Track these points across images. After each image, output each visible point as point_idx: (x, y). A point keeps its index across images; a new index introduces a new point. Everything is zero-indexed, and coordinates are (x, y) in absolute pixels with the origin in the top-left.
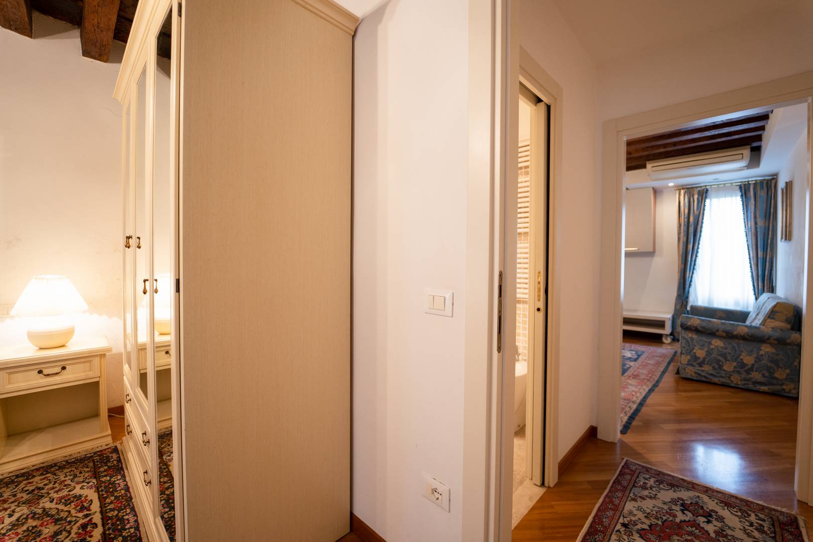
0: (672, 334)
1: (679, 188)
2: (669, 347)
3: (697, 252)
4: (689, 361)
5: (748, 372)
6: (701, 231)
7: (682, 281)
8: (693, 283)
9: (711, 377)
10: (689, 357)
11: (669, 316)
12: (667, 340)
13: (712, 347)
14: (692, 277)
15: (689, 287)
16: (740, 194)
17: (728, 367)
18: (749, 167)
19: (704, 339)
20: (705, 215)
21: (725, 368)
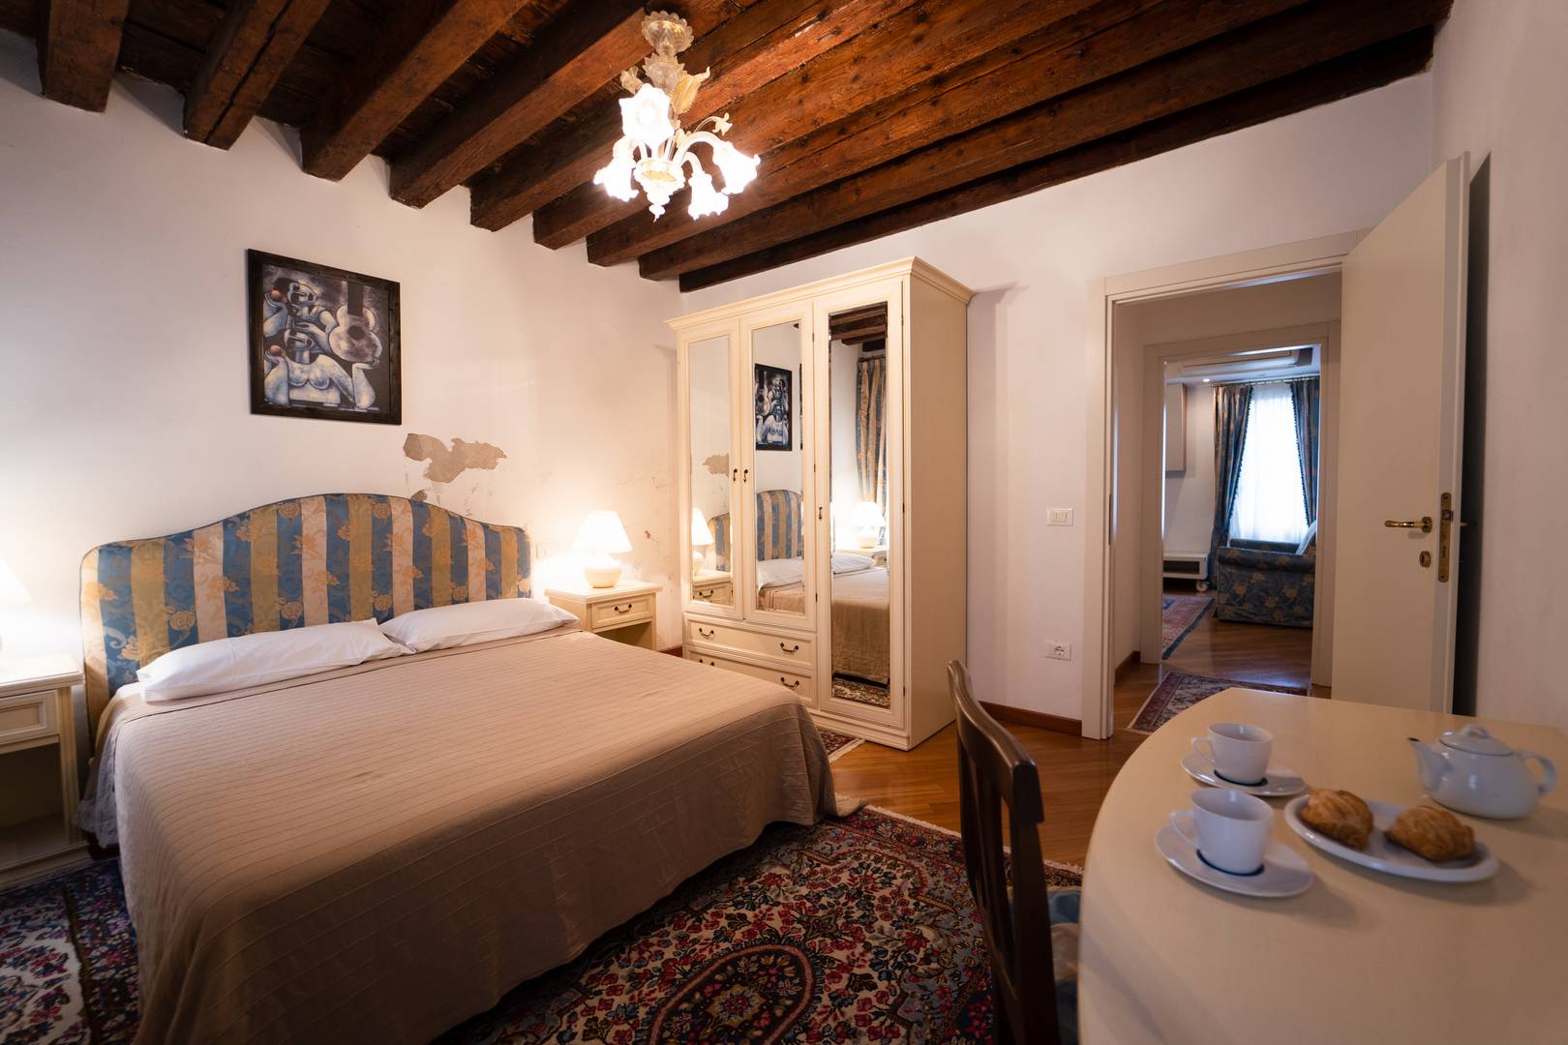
0: (1207, 579)
1: (1217, 385)
2: (1203, 595)
3: (1239, 470)
4: (1228, 600)
5: (1290, 607)
6: (1244, 443)
7: (1220, 509)
8: (1234, 512)
9: (1251, 616)
10: (1227, 595)
11: (1205, 556)
12: (1202, 587)
13: (1253, 581)
14: (1233, 504)
15: (1230, 517)
16: (1291, 394)
17: (1270, 603)
18: (1298, 364)
19: (1245, 573)
20: (1249, 422)
21: (1267, 604)
